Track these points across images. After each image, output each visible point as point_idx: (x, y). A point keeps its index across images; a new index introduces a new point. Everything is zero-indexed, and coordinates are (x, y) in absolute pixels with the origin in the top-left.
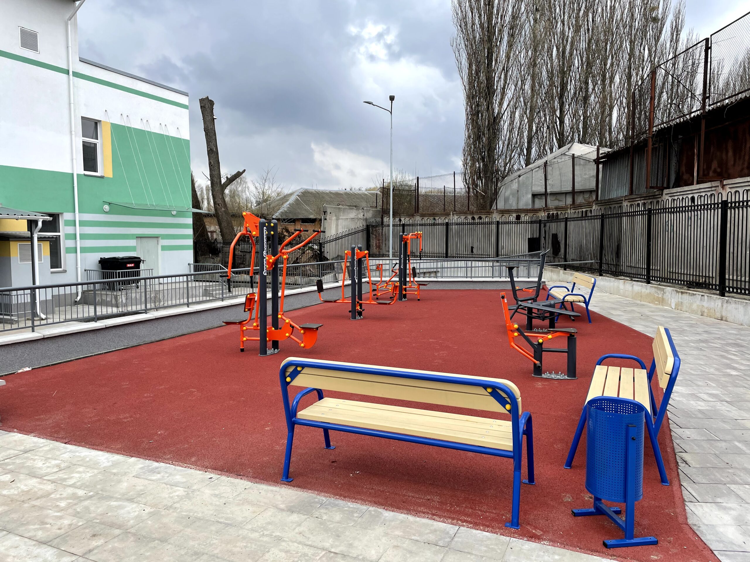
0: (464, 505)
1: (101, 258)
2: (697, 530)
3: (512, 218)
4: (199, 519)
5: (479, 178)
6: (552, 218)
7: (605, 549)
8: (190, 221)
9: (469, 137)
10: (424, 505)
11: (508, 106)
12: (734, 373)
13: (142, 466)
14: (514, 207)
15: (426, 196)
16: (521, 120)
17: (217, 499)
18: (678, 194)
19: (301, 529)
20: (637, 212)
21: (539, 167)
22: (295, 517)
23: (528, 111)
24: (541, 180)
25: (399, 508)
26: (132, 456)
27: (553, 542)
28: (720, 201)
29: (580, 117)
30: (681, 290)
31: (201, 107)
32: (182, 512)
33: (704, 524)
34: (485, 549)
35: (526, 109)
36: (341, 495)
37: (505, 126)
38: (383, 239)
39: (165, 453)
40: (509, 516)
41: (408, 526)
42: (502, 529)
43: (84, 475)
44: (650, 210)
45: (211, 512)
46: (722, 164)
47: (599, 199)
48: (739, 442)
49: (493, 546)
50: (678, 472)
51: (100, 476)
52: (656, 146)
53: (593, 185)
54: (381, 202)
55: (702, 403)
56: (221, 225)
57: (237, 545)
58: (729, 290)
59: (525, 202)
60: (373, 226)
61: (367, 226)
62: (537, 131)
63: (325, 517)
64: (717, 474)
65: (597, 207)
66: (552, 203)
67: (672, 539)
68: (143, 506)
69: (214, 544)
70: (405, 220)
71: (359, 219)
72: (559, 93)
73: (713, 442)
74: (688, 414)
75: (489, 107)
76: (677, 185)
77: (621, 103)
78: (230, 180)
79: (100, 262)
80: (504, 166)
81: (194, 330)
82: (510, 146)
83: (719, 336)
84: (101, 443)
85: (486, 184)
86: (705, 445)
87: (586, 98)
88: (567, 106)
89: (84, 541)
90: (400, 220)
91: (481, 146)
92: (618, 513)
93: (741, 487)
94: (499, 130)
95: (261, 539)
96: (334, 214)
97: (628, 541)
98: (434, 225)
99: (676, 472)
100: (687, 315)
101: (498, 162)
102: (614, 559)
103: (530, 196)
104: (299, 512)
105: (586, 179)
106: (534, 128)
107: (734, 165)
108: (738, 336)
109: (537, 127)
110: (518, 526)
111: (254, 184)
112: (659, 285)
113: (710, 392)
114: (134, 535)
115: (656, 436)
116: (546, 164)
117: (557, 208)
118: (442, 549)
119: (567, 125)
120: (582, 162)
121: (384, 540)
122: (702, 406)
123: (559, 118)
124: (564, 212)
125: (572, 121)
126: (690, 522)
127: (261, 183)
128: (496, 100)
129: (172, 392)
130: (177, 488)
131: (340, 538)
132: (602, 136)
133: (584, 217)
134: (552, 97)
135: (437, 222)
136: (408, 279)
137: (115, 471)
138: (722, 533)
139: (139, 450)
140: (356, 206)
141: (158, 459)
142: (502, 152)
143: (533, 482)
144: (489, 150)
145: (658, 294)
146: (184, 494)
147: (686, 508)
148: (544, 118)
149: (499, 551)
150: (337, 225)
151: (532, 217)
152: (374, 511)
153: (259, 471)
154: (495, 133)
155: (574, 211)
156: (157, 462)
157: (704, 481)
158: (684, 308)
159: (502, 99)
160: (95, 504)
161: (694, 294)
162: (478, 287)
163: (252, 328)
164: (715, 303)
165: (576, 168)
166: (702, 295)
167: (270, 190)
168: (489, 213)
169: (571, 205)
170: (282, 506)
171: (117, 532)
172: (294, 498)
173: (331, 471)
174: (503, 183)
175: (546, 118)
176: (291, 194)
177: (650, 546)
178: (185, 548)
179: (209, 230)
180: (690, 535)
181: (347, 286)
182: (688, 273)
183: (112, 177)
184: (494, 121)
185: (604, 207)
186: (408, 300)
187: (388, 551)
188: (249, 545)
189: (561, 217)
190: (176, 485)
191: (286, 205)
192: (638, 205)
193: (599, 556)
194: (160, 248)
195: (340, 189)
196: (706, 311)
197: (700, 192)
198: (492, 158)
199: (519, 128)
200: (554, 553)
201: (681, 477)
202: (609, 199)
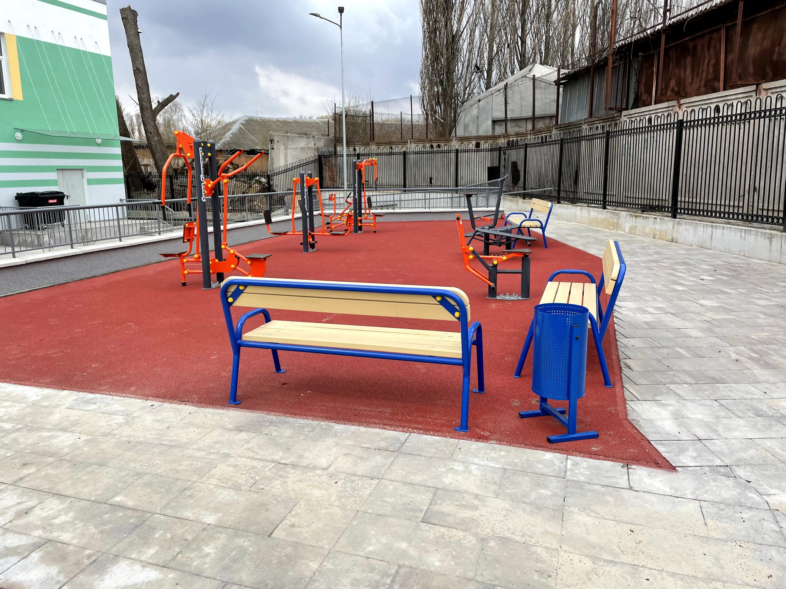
0: (415, 415)
1: (17, 194)
2: (636, 424)
3: (472, 145)
4: (141, 443)
5: (438, 103)
6: (511, 145)
7: (548, 444)
8: (118, 151)
9: (427, 57)
10: (376, 417)
11: (467, 23)
12: (680, 288)
13: (76, 398)
14: (474, 134)
15: (382, 125)
16: (481, 39)
17: (160, 424)
18: (636, 115)
19: (250, 445)
20: (596, 135)
21: (499, 90)
22: (243, 435)
23: (488, 29)
24: (501, 105)
25: (351, 421)
26: (64, 390)
27: (500, 441)
28: (676, 121)
29: (542, 36)
30: (635, 214)
31: (123, 18)
32: (122, 437)
33: (643, 419)
34: (434, 450)
35: (486, 26)
36: (291, 414)
37: (464, 46)
38: (337, 171)
39: (100, 385)
40: (459, 421)
41: (359, 436)
42: (452, 433)
43: (10, 410)
44: (608, 133)
45: (154, 436)
46: (680, 83)
47: (559, 123)
48: (681, 348)
49: (442, 448)
50: (621, 376)
51: (28, 410)
52: (616, 64)
53: (553, 111)
54: (334, 130)
55: (648, 316)
56: (155, 156)
57: (182, 463)
58: (681, 212)
59: (486, 128)
60: (325, 157)
61: (319, 156)
62: (497, 52)
63: (274, 434)
64: (658, 376)
65: (557, 132)
66: (512, 129)
67: (612, 432)
68: (78, 434)
69: (157, 464)
70: (360, 149)
71: (309, 148)
72: (521, 9)
73: (656, 349)
74: (634, 326)
75: (447, 23)
76: (636, 105)
77: (584, 21)
78: (162, 105)
79: (17, 198)
80: (464, 91)
81: (130, 266)
82: (469, 68)
83: (668, 256)
84: (28, 378)
85: (445, 110)
86: (649, 352)
87: (548, 16)
88: (529, 24)
89: (14, 470)
90: (355, 150)
91: (439, 68)
92: (563, 412)
93: (679, 386)
94: (458, 50)
95: (208, 456)
96: (282, 143)
97: (570, 436)
98: (391, 154)
99: (619, 377)
100: (640, 238)
101: (457, 86)
102: (557, 452)
103: (490, 122)
104: (247, 431)
105: (546, 103)
106: (495, 49)
107: (692, 83)
108: (686, 256)
109: (498, 47)
110: (466, 429)
111: (191, 111)
112: (615, 210)
113: (657, 306)
114: (69, 461)
115: (600, 341)
116: (506, 86)
117: (517, 135)
118: (393, 453)
119: (529, 46)
120: (543, 85)
121: (334, 450)
122: (648, 318)
123: (520, 38)
124: (523, 138)
125: (534, 40)
126: (630, 417)
127: (199, 109)
128: (455, 15)
129: (107, 327)
130: (115, 416)
131: (291, 451)
132: (564, 58)
133: (544, 142)
134: (514, 14)
135: (394, 151)
136: (363, 211)
137: (45, 404)
138: (659, 426)
139: (71, 383)
140: (306, 134)
141: (93, 391)
142: (461, 74)
143: (483, 391)
144: (447, 72)
145: (613, 219)
146: (124, 421)
147: (627, 406)
148: (505, 38)
149: (448, 452)
150: (286, 156)
151: (492, 145)
152: (326, 425)
153: (205, 396)
154: (453, 53)
155: (534, 137)
156: (93, 393)
157: (645, 382)
158: (638, 232)
159: (461, 15)
160: (24, 435)
161: (647, 218)
162: (436, 218)
163: (194, 260)
164: (667, 225)
165: (537, 91)
166: (655, 218)
167: (209, 118)
168: (449, 140)
169: (531, 131)
170: (230, 427)
171: (50, 460)
172: (242, 418)
173: (282, 392)
174: (463, 108)
175: (507, 38)
176: (234, 123)
177: (591, 440)
178: (126, 469)
179: (142, 163)
180: (630, 429)
181: (297, 218)
182: (643, 197)
183: (22, 99)
184: (453, 39)
185: (564, 131)
186: (364, 232)
187: (339, 459)
188: (195, 463)
189: (520, 143)
190: (115, 413)
191: (228, 135)
192: (597, 127)
193: (543, 450)
194: (85, 182)
195: (289, 117)
196: (658, 233)
197: (657, 113)
198: (451, 82)
199: (479, 48)
200: (500, 450)
201: (624, 380)
202: (569, 123)
